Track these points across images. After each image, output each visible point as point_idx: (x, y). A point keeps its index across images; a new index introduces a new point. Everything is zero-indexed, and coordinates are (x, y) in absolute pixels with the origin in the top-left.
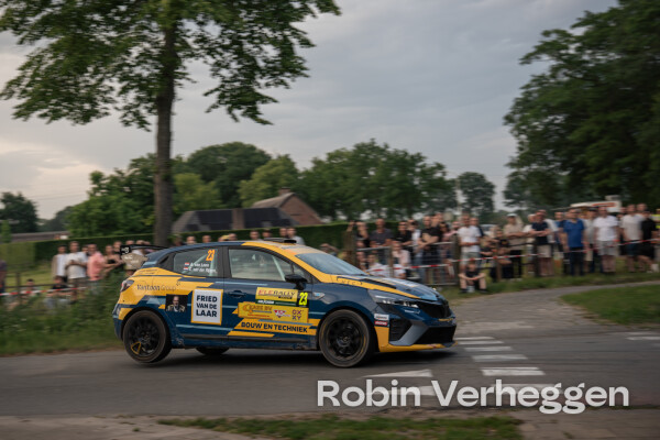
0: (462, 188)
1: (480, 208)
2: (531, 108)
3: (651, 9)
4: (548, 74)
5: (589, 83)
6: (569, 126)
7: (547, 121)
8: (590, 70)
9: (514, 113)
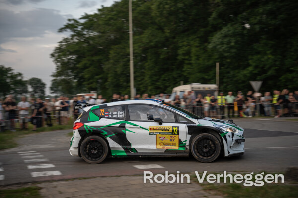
0: (31, 84)
1: (39, 94)
2: (62, 52)
3: (109, 16)
4: (70, 38)
5: (86, 44)
6: (78, 61)
7: (69, 58)
8: (87, 38)
9: (55, 53)
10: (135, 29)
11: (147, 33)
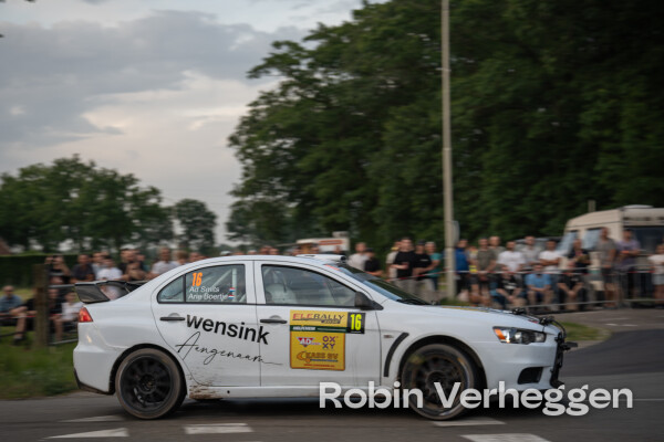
0: (179, 217)
1: (200, 241)
2: (259, 129)
3: (385, 28)
4: (278, 91)
5: (321, 106)
6: (298, 152)
7: (275, 144)
8: (322, 90)
9: (240, 133)
10: (455, 60)
11: (489, 69)
